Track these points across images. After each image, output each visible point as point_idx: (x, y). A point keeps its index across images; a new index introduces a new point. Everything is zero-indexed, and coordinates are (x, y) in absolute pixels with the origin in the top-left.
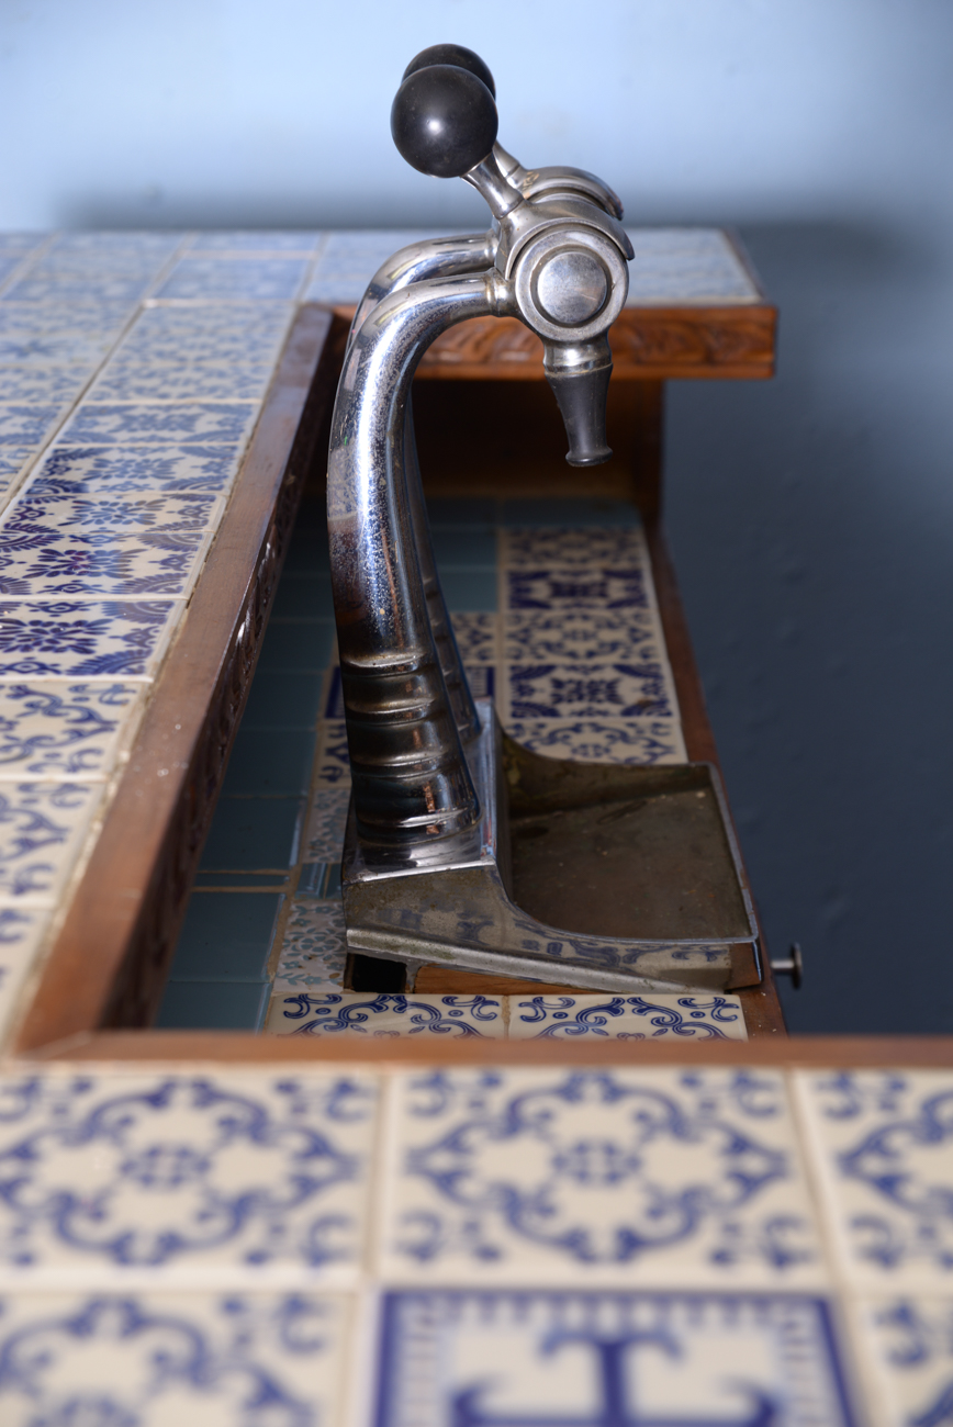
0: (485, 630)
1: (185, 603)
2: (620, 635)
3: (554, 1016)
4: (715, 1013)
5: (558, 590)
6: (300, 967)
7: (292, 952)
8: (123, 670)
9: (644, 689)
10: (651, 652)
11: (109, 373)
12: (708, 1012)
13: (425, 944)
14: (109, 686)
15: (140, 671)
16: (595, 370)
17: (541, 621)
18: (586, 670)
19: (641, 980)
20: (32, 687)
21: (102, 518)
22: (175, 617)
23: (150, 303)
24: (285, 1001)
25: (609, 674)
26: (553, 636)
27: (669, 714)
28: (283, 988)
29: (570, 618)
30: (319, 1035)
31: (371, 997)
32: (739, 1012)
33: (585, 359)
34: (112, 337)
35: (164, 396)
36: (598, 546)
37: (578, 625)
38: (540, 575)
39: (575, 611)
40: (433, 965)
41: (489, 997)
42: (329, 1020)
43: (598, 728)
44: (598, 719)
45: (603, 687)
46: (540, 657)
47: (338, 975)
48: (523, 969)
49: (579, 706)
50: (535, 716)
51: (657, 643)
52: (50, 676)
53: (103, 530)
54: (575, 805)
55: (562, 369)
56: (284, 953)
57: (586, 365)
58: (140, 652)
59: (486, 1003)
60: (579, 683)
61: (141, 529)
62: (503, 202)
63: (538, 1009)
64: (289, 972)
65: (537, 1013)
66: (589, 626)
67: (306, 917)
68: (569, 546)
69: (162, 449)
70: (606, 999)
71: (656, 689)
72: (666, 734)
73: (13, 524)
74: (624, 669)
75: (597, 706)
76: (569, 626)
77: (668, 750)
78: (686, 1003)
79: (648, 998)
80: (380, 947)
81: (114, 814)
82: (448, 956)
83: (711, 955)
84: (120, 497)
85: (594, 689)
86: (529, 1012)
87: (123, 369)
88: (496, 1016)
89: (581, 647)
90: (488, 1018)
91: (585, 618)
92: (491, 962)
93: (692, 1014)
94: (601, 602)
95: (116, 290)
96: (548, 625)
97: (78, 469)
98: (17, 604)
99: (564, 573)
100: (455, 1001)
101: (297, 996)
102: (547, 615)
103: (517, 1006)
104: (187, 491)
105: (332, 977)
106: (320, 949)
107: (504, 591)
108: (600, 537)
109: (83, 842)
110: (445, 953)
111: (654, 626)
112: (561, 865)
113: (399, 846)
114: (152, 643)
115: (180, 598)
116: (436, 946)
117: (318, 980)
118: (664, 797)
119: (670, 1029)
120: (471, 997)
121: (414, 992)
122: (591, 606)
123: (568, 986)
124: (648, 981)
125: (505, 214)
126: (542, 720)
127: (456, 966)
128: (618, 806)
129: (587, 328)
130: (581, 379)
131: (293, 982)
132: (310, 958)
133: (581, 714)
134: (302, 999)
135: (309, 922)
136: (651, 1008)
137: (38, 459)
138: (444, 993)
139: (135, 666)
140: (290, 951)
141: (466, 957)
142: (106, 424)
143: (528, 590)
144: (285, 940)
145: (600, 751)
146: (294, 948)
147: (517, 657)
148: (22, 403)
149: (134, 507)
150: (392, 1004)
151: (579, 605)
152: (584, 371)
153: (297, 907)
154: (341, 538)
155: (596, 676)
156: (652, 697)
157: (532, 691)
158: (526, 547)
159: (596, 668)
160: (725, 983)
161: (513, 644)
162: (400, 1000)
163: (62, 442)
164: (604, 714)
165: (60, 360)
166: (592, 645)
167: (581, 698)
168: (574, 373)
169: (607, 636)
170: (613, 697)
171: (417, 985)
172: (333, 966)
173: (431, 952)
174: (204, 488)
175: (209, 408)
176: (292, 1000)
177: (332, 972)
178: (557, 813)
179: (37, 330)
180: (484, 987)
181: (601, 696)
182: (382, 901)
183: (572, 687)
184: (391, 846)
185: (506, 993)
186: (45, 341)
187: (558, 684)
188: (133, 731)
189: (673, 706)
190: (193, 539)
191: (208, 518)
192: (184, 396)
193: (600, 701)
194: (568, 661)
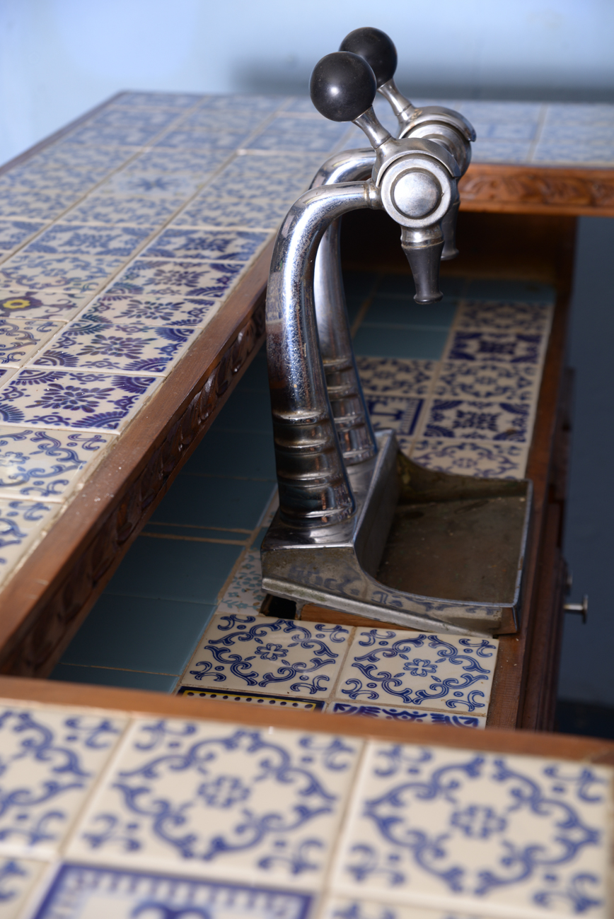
0: (427, 373)
1: (162, 379)
2: (512, 382)
3: (380, 643)
4: (480, 651)
5: (484, 347)
6: (238, 596)
7: (236, 586)
8: (106, 425)
9: (514, 422)
10: (528, 396)
11: (194, 205)
12: (475, 649)
13: (310, 591)
14: (92, 436)
15: (115, 427)
16: (431, 245)
17: (465, 369)
18: (481, 405)
19: (441, 624)
20: (48, 434)
21: (141, 314)
22: (152, 390)
23: (242, 152)
24: (222, 618)
25: (495, 410)
26: (468, 380)
27: (523, 441)
28: (223, 609)
29: (484, 368)
30: (234, 643)
31: (273, 620)
32: (495, 652)
33: (425, 239)
34: (207, 177)
35: (218, 224)
36: (520, 317)
37: (489, 373)
38: (476, 336)
39: (490, 363)
40: (312, 604)
41: (344, 627)
42: (243, 633)
43: (474, 447)
44: (478, 441)
45: (488, 419)
46: (455, 394)
47: (258, 603)
48: (368, 611)
49: (468, 431)
50: (438, 435)
51: (534, 391)
52: (62, 426)
53: (139, 323)
54: (444, 499)
55: (411, 244)
56: (232, 586)
57: (426, 242)
58: (121, 413)
59: (341, 630)
60: (474, 415)
61: (160, 323)
62: (378, 138)
63: (372, 638)
64: (230, 599)
65: (370, 639)
66: (493, 374)
67: (252, 563)
68: (501, 316)
69: (199, 265)
70: (415, 635)
71: (521, 422)
72: (517, 455)
73: (88, 315)
74: (505, 407)
75: (480, 432)
76: (481, 374)
77: (514, 466)
78: (463, 642)
79: (441, 637)
80: (281, 591)
81: (57, 527)
82: (323, 599)
83: (490, 611)
84: (158, 299)
85: (482, 419)
86: (365, 639)
87: (202, 202)
88: (344, 639)
89: (483, 389)
90: (339, 641)
91: (494, 368)
92: (349, 605)
93: (464, 650)
94: (508, 357)
95: (225, 141)
96: (468, 372)
97: (144, 277)
98: (64, 374)
99: (492, 335)
100: (323, 628)
101: (229, 616)
102: (471, 364)
103: (360, 634)
104: (201, 297)
105: (255, 605)
106: (253, 585)
107: (449, 345)
108: (523, 311)
109: (31, 544)
110: (321, 597)
111: (536, 378)
112: (423, 539)
113: (300, 528)
114: (130, 407)
115: (160, 376)
116: (316, 593)
117: (245, 606)
118: (500, 499)
119: (447, 659)
120: (333, 626)
121: (300, 619)
122: (500, 360)
123: (394, 624)
124: (446, 625)
125: (379, 146)
126: (442, 439)
127: (326, 606)
128: (470, 502)
129: (425, 220)
130: (422, 251)
131: (230, 606)
132: (245, 591)
133: (467, 436)
134: (232, 618)
135: (253, 566)
136: (441, 643)
137: (124, 267)
138: (318, 621)
139: (113, 423)
140: (235, 585)
141: (333, 601)
142: (175, 243)
143: (465, 346)
144: (235, 577)
145: (471, 463)
146: (238, 583)
147: (441, 394)
148: (133, 225)
149: (164, 307)
150: (284, 626)
151: (493, 359)
152: (424, 246)
153: (250, 556)
154: (273, 339)
155: (486, 410)
156: (517, 428)
157: (442, 417)
158: (472, 315)
159: (489, 405)
160: (494, 630)
161: (442, 384)
162: (290, 624)
163: (144, 255)
164: (482, 437)
165: (168, 195)
166: (491, 388)
167: (471, 426)
168: (418, 247)
169: (503, 382)
170: (492, 427)
171: (303, 616)
172: (258, 597)
173: (312, 596)
174: (212, 295)
175: (241, 234)
176: (225, 618)
177: (256, 601)
178: (432, 504)
179: (164, 169)
180: (342, 620)
181: (485, 425)
182: (284, 563)
183: (469, 417)
184: (296, 528)
185: (356, 625)
186: (166, 179)
187: (461, 414)
188: (92, 469)
189: (528, 436)
190: (187, 333)
191: (204, 317)
192: (231, 224)
193: (483, 428)
194: (471, 398)
